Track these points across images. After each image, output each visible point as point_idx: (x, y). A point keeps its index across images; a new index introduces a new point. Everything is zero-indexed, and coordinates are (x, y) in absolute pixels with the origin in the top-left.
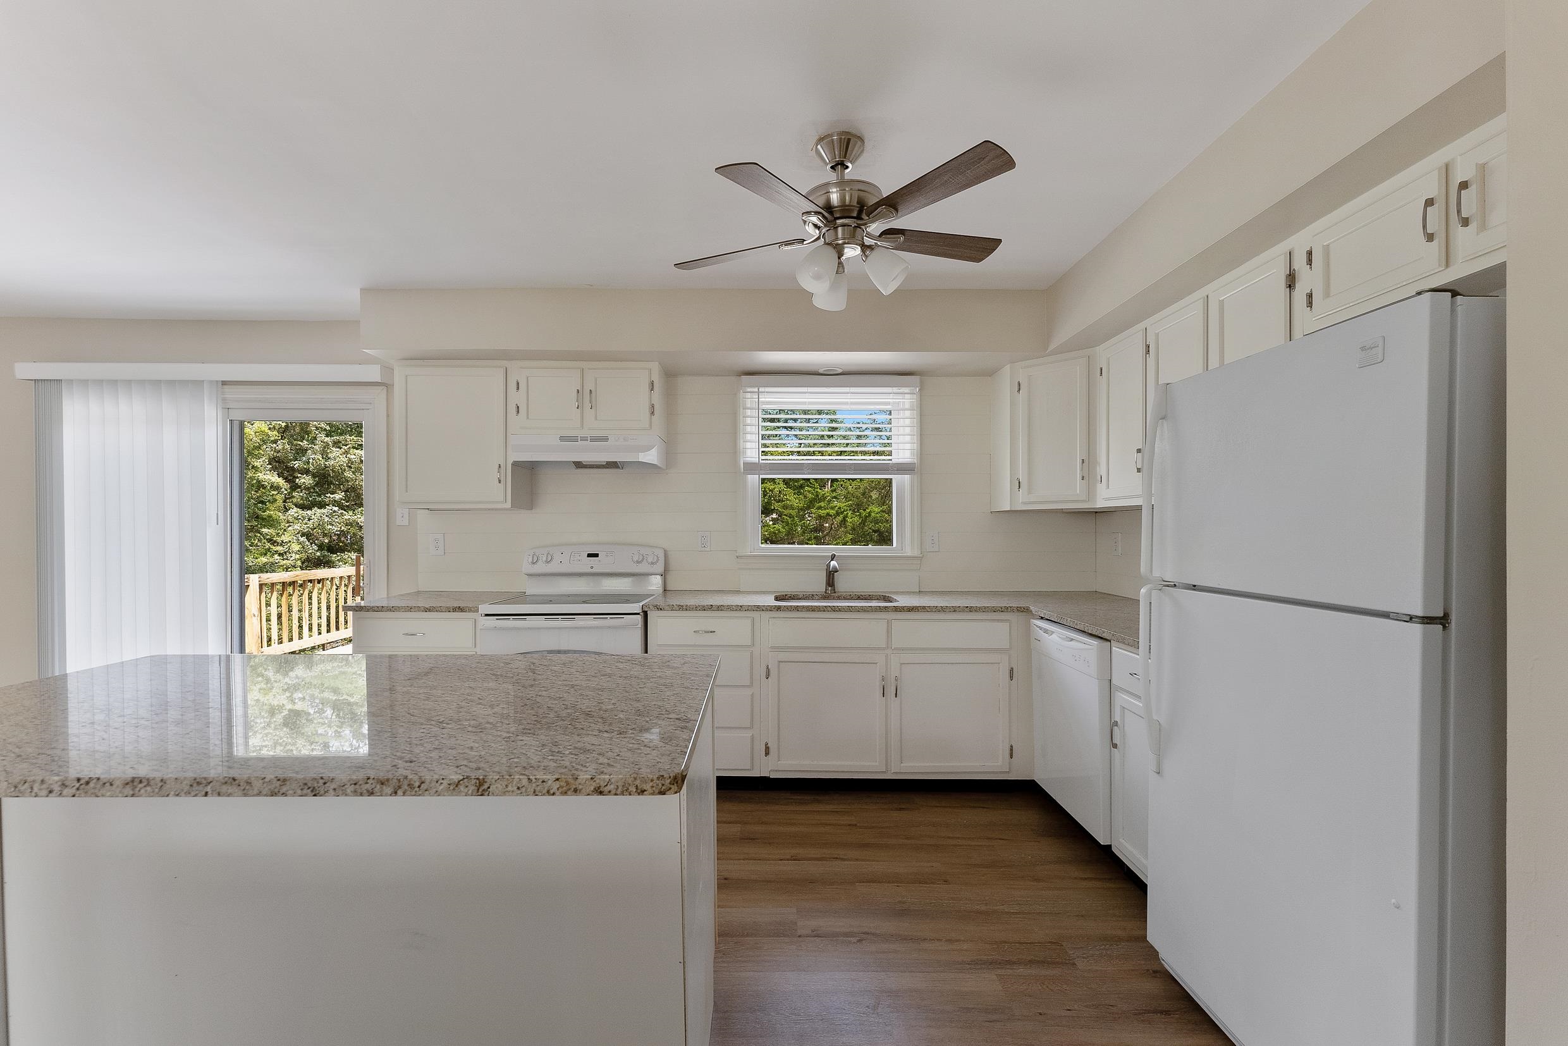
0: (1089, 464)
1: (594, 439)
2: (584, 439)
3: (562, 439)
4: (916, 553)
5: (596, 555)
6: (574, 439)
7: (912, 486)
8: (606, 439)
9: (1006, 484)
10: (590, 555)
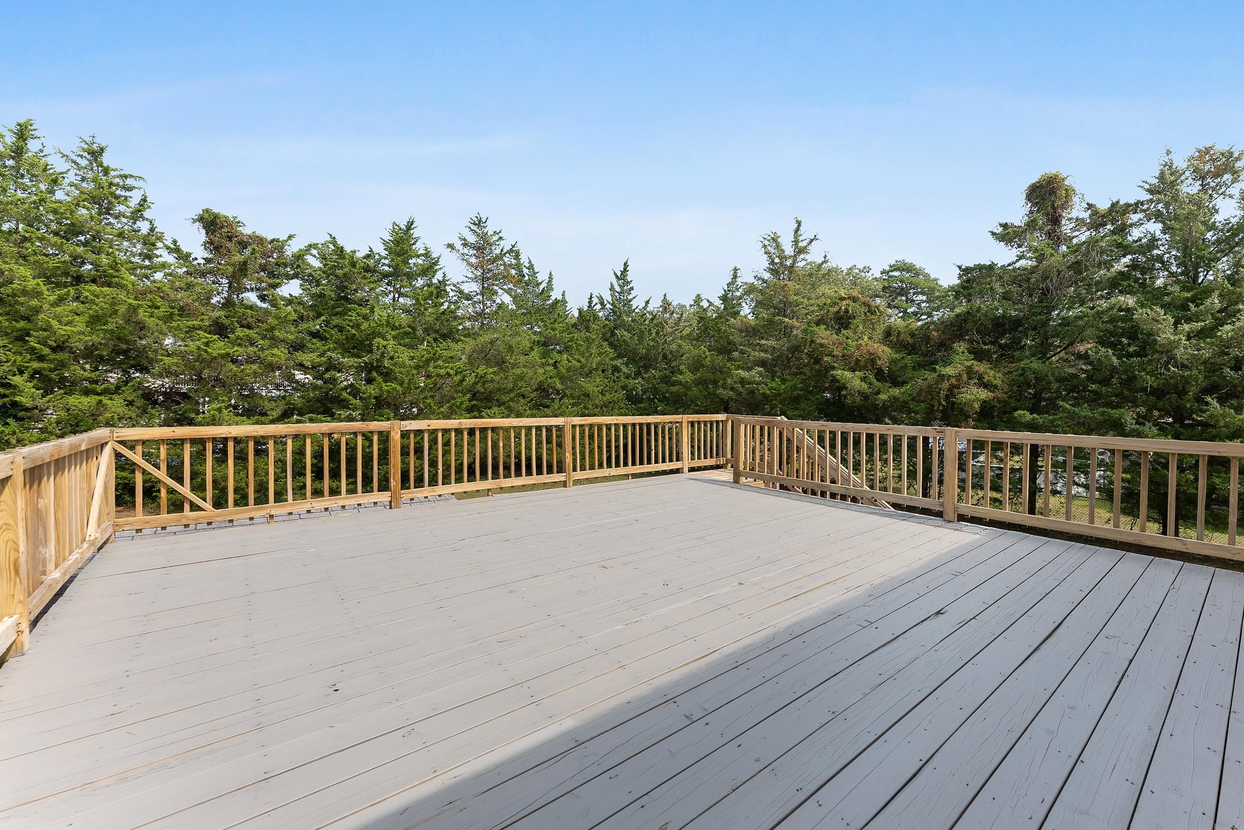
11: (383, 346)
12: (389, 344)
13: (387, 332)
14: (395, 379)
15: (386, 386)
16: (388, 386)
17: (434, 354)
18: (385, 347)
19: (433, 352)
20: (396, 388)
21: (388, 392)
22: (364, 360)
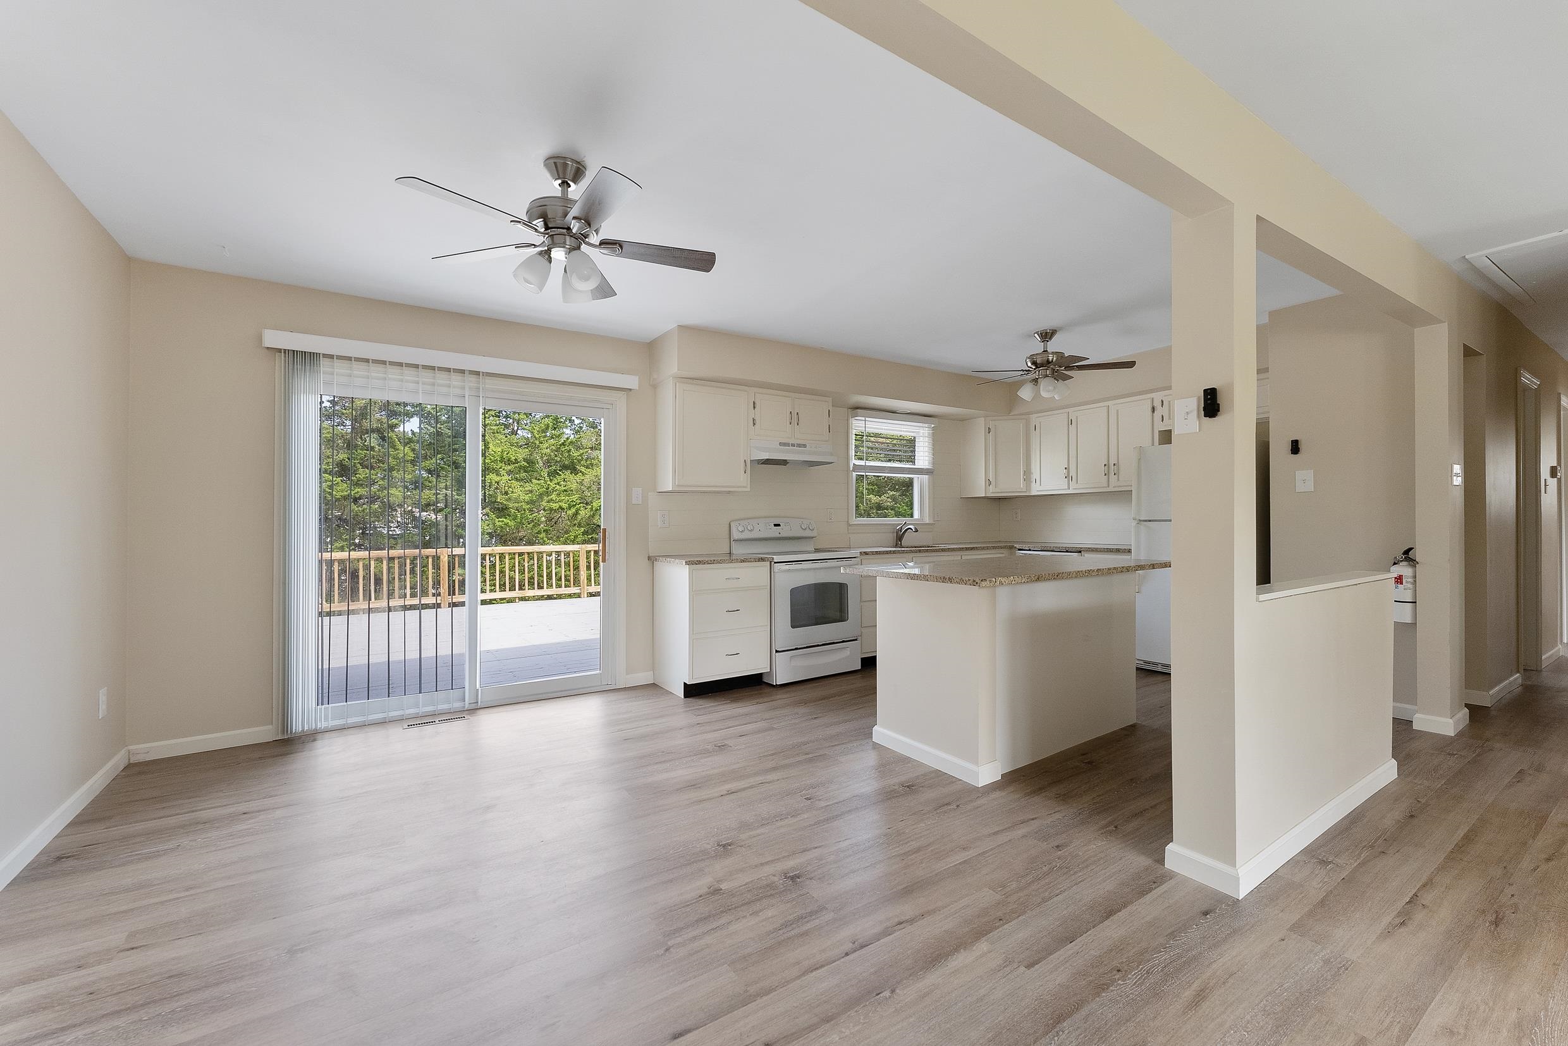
0: (1028, 473)
1: (799, 445)
2: (793, 445)
3: (781, 444)
4: (932, 522)
5: (779, 525)
6: (788, 445)
7: (929, 482)
8: (805, 446)
9: (982, 482)
10: (775, 525)
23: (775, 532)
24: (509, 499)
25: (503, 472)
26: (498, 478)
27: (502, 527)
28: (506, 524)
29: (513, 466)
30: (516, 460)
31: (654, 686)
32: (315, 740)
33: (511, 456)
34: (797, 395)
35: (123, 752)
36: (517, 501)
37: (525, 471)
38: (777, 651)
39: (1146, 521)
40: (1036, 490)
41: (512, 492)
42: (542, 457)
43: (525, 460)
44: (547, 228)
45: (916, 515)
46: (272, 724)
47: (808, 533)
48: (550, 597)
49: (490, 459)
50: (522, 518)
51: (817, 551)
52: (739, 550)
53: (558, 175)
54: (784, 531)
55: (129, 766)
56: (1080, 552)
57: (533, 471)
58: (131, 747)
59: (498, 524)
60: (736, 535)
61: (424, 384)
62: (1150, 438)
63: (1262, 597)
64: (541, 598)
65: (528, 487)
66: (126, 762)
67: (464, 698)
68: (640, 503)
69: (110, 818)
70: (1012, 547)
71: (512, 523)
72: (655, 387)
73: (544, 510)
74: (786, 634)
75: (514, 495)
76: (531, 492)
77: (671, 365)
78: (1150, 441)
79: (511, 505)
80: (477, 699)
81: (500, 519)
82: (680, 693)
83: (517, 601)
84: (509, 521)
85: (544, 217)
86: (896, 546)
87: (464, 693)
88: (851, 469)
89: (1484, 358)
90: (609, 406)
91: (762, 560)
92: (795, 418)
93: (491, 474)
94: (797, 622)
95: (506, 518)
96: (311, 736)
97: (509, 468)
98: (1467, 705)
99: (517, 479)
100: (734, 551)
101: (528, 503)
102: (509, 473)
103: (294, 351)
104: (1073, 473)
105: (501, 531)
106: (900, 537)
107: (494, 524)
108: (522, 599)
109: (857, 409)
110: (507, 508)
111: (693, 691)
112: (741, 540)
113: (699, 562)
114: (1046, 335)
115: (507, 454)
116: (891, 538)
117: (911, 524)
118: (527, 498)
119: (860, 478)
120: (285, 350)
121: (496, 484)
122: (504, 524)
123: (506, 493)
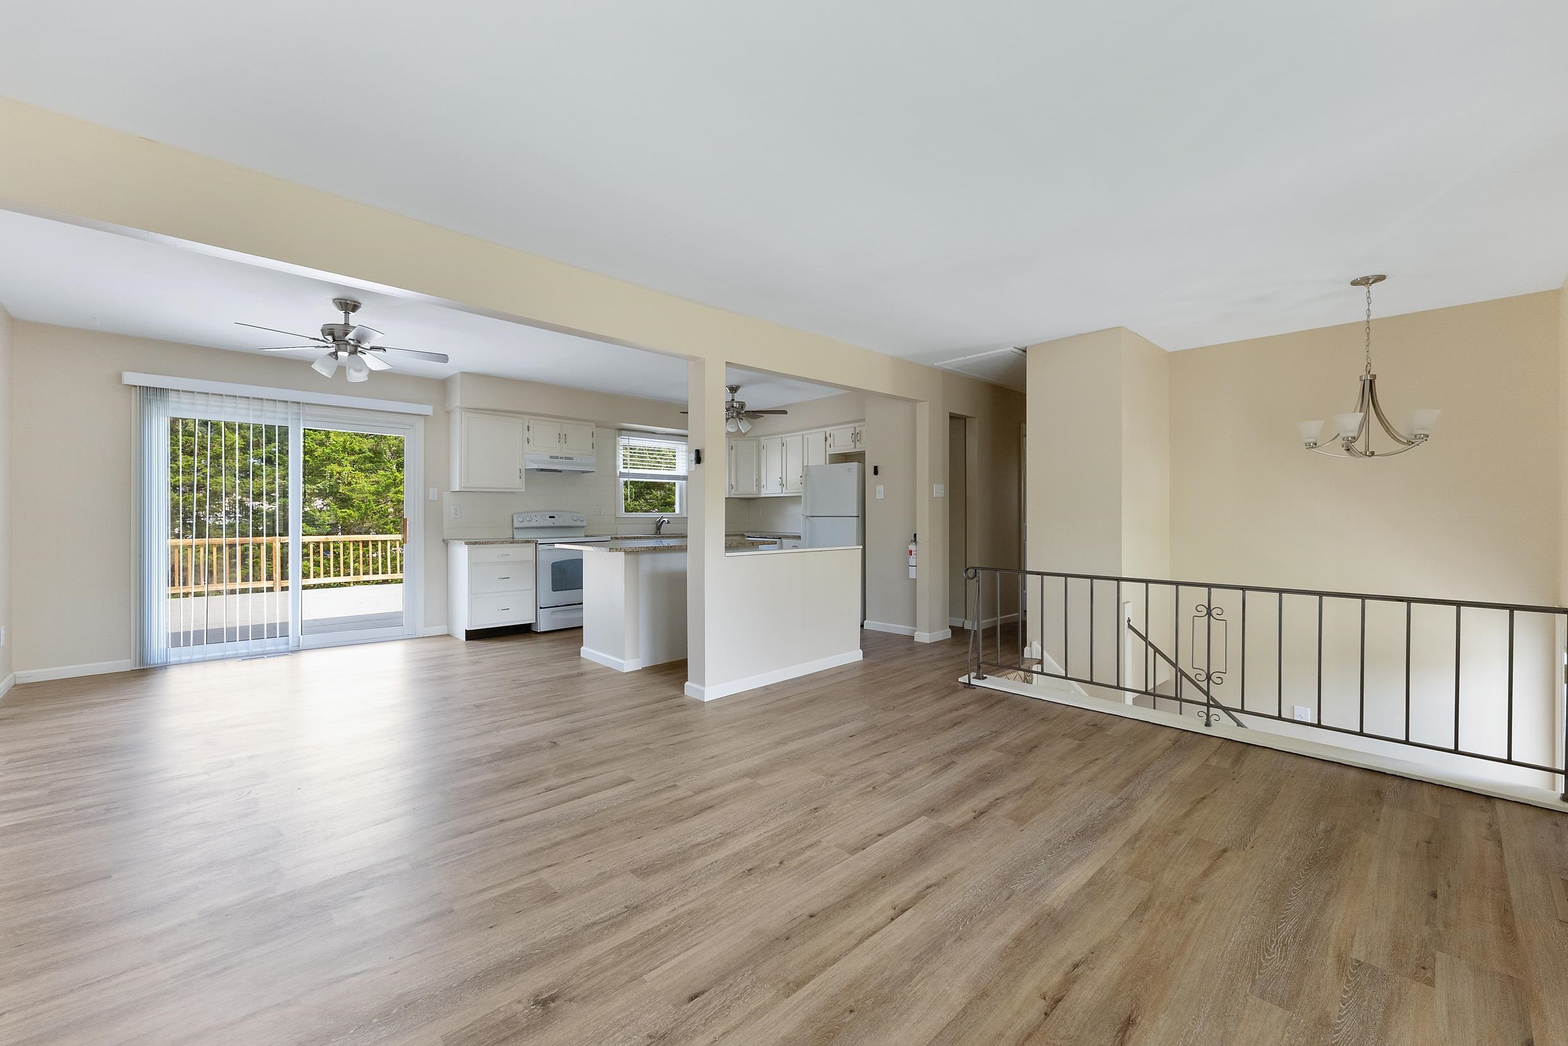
0: (758, 481)
1: (566, 458)
2: (561, 458)
3: (551, 457)
5: (554, 517)
6: (557, 458)
8: (572, 459)
10: (550, 517)
11: (337, 473)
12: (344, 470)
13: (343, 458)
14: (353, 506)
15: (341, 512)
16: (343, 512)
17: (395, 480)
18: (340, 473)
19: (393, 477)
20: (351, 514)
21: (343, 518)
22: (318, 487)
23: (550, 522)
24: (353, 490)
25: (345, 463)
26: (339, 469)
27: (345, 518)
28: (350, 515)
29: (357, 456)
30: (360, 450)
31: (448, 635)
32: (166, 669)
33: (355, 446)
34: (564, 421)
35: (11, 675)
36: (361, 491)
37: (371, 462)
38: (541, 608)
39: (811, 516)
40: (764, 493)
41: (356, 483)
42: (390, 448)
43: (370, 450)
44: (334, 340)
45: (677, 511)
46: (130, 658)
47: (578, 524)
48: (385, 582)
49: (332, 449)
50: (367, 509)
51: (586, 536)
52: (519, 536)
53: (342, 308)
54: (557, 522)
55: (15, 685)
56: (781, 538)
57: (379, 462)
58: (17, 673)
59: (340, 514)
60: (516, 524)
61: (253, 410)
62: (824, 460)
63: (727, 554)
64: (378, 583)
65: (374, 477)
66: (12, 684)
67: (288, 642)
68: (436, 499)
69: (22, 705)
70: (743, 535)
71: (356, 514)
72: (448, 413)
73: (392, 501)
74: (548, 596)
75: (358, 486)
76: (377, 482)
77: (457, 400)
78: (824, 463)
79: (354, 496)
80: (299, 643)
81: (343, 510)
82: (463, 637)
83: (352, 585)
84: (352, 512)
85: (332, 334)
86: (656, 533)
87: (288, 640)
88: (618, 475)
89: (977, 419)
90: (411, 427)
91: (529, 542)
92: (563, 438)
93: (332, 464)
94: (555, 588)
95: (349, 509)
96: (164, 667)
97: (353, 458)
98: (950, 627)
99: (361, 470)
100: (515, 537)
101: (373, 494)
102: (353, 463)
103: (147, 387)
104: (784, 482)
105: (343, 522)
106: (659, 525)
107: (336, 515)
108: (357, 583)
109: (621, 430)
110: (350, 499)
111: (472, 635)
112: (522, 528)
113: (476, 543)
114: (733, 389)
115: (350, 444)
116: (652, 528)
117: (665, 518)
118: (372, 489)
119: (626, 484)
120: (140, 387)
121: (338, 475)
122: (348, 515)
123: (350, 484)
